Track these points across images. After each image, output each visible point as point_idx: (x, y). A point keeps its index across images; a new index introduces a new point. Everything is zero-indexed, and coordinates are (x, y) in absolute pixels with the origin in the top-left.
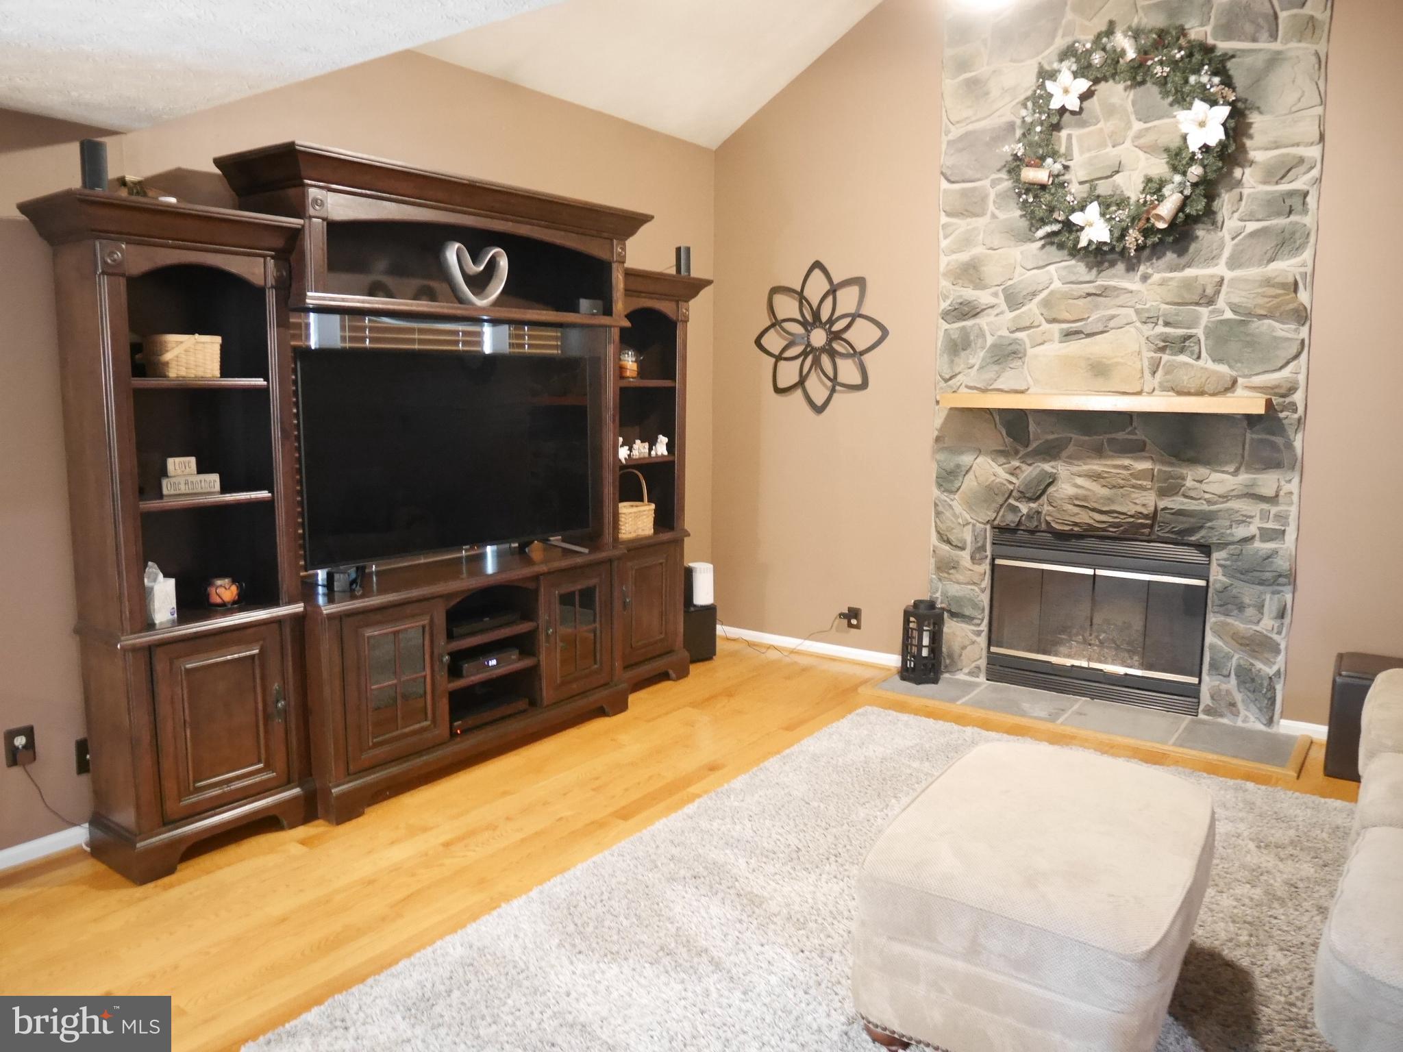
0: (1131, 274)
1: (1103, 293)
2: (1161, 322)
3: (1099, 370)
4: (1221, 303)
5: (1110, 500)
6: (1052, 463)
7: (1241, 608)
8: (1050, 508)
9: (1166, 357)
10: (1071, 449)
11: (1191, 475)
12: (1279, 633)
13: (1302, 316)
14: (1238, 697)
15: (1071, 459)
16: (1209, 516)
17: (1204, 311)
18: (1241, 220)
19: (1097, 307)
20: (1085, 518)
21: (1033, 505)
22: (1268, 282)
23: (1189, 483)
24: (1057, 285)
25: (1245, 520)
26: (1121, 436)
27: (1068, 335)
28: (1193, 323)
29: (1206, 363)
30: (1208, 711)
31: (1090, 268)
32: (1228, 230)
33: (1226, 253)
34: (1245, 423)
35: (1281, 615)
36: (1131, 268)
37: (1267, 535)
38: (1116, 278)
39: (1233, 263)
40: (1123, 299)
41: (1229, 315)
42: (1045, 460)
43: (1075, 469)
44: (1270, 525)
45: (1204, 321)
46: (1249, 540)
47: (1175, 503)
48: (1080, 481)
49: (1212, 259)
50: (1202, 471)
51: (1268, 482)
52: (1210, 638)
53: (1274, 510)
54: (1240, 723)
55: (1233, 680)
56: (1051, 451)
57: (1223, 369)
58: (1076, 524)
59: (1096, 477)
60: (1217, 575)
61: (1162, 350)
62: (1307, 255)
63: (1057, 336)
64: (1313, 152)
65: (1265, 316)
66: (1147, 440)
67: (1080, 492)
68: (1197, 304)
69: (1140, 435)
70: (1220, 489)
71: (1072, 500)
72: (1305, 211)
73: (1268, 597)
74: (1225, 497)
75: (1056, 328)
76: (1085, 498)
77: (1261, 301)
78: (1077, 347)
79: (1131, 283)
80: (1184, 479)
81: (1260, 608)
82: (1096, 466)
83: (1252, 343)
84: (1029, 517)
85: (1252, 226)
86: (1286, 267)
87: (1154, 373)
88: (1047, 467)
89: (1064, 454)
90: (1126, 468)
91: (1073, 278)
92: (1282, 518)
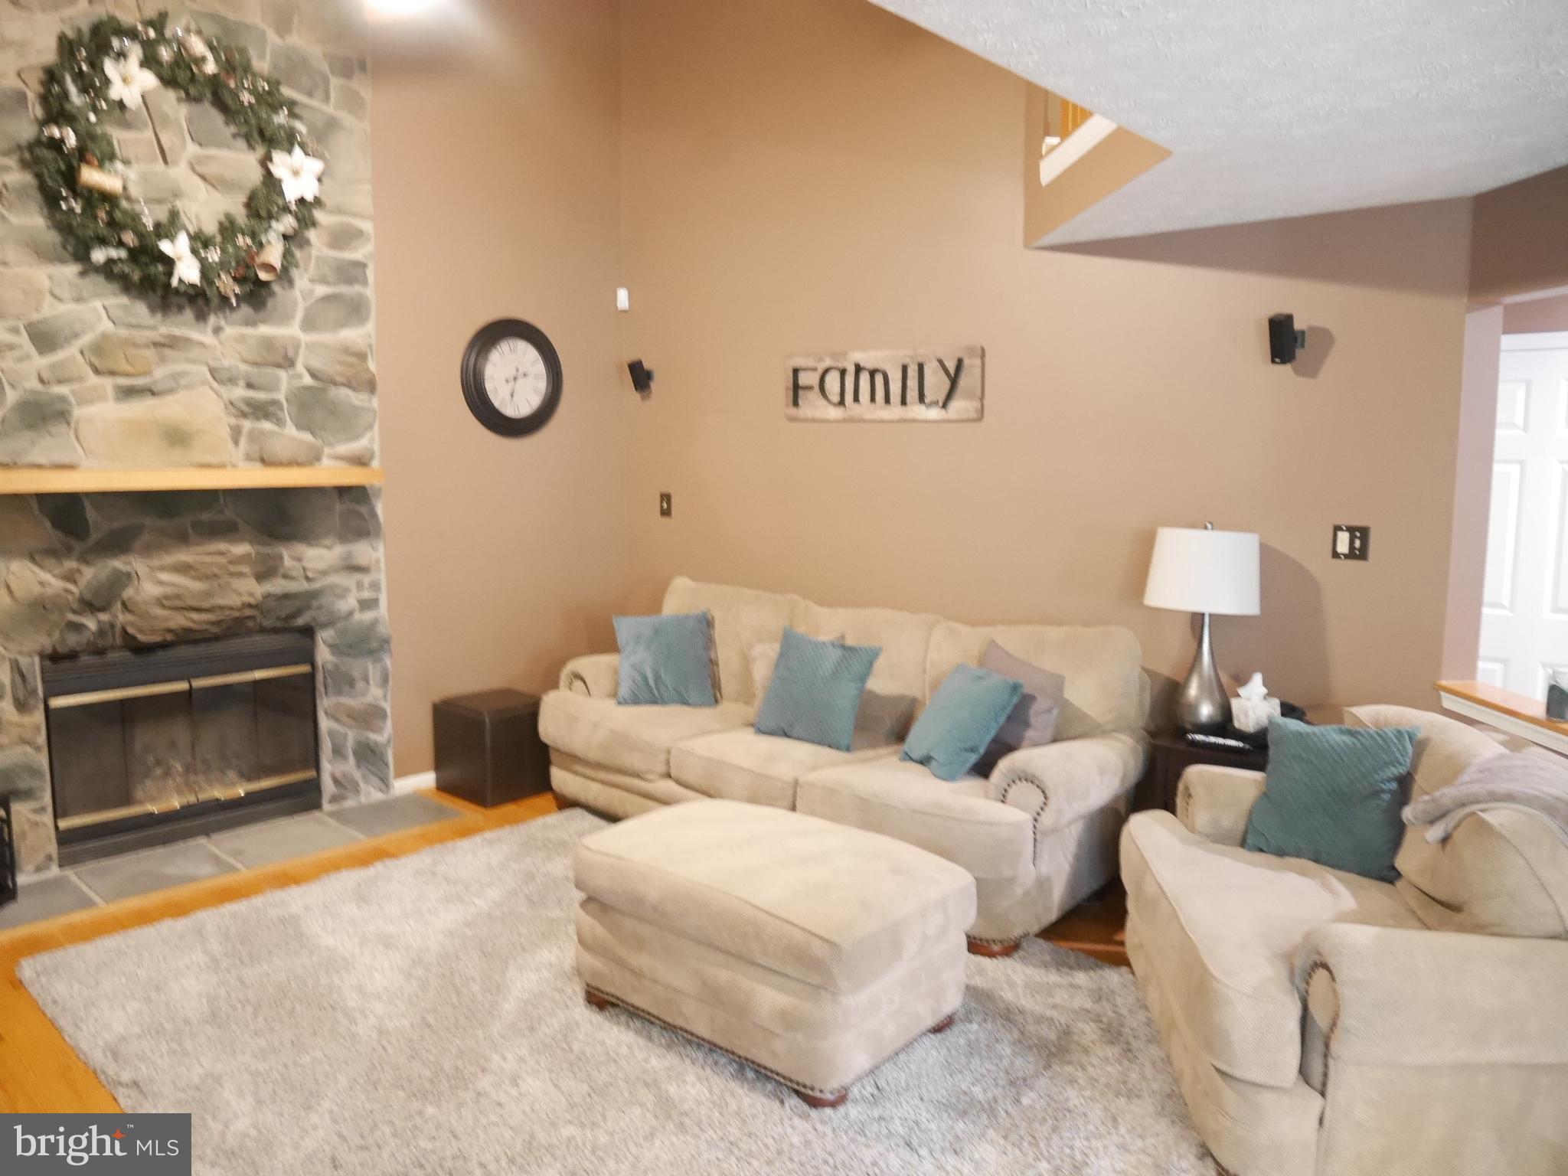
0: (202, 324)
1: (172, 343)
2: (242, 383)
3: (177, 437)
4: (300, 367)
5: (208, 594)
6: (124, 558)
7: (351, 683)
8: (130, 617)
9: (247, 425)
10: (146, 537)
11: (289, 555)
12: (385, 697)
13: (371, 386)
14: (357, 775)
15: (149, 550)
16: (313, 595)
17: (283, 374)
18: (312, 281)
19: (163, 360)
20: (179, 621)
21: (104, 617)
22: (346, 350)
23: (288, 562)
24: (106, 326)
25: (343, 593)
26: (206, 517)
27: (128, 393)
28: (275, 388)
29: (290, 430)
30: (334, 799)
31: (153, 310)
32: (301, 292)
33: (299, 315)
34: (335, 494)
35: (385, 680)
36: (201, 317)
37: (367, 604)
38: (183, 326)
39: (308, 325)
40: (195, 353)
41: (308, 380)
42: (115, 555)
43: (156, 562)
44: (367, 594)
45: (284, 386)
46: (351, 613)
47: (277, 586)
48: (164, 576)
49: (286, 319)
50: (301, 548)
51: (363, 551)
52: (325, 724)
53: (366, 579)
54: (363, 799)
55: (352, 760)
56: (118, 543)
57: (307, 437)
58: (170, 631)
59: (184, 569)
60: (324, 655)
61: (244, 415)
62: (370, 327)
63: (110, 392)
64: (367, 226)
65: (343, 385)
66: (238, 520)
67: (169, 590)
68: (279, 366)
69: (229, 514)
70: (321, 565)
71: (160, 602)
72: (365, 283)
73: (370, 667)
74: (324, 573)
75: (107, 383)
76: (178, 597)
77: (339, 368)
78: (139, 408)
79: (201, 335)
80: (281, 558)
81: (366, 680)
82: (184, 556)
83: (335, 411)
84: (101, 632)
85: (321, 290)
86: (353, 335)
87: (236, 442)
88: (118, 564)
89: (137, 544)
90: (221, 554)
91: (134, 321)
92: (375, 586)
